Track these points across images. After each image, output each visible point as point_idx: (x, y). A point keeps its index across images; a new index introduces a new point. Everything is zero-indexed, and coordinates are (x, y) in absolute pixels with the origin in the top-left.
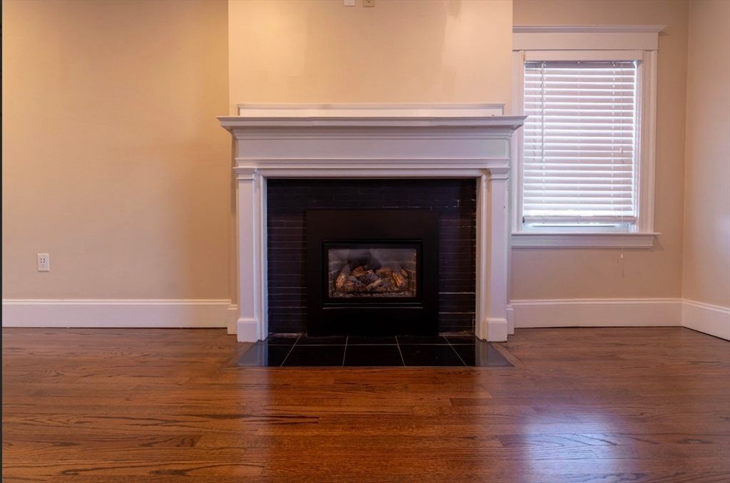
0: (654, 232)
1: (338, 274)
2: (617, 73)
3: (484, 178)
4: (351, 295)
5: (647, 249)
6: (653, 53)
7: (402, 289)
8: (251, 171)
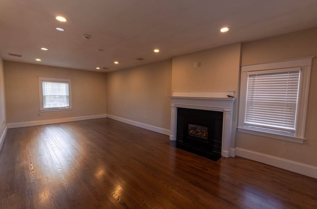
0: (304, 138)
1: (191, 130)
2: (289, 75)
3: (224, 112)
4: (193, 135)
5: (300, 144)
6: (309, 66)
7: (204, 137)
8: (173, 106)
